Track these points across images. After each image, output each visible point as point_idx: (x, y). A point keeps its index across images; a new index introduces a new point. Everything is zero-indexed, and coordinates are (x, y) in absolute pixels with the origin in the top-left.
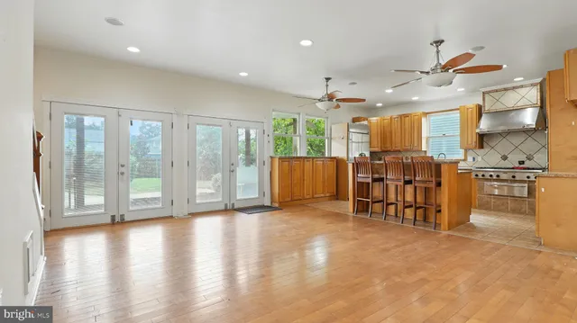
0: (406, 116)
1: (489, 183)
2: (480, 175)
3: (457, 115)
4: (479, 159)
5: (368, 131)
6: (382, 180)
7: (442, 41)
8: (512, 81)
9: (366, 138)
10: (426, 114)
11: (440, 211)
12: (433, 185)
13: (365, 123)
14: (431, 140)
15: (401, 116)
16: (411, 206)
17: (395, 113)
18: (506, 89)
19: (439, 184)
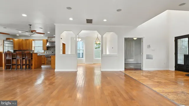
0: (27, 40)
1: (49, 58)
2: (46, 56)
3: (42, 41)
4: (47, 52)
5: (13, 43)
6: (15, 58)
7: (31, 25)
8: (53, 36)
9: (12, 45)
10: (34, 40)
11: (32, 65)
12: (30, 59)
13: (12, 40)
14: (35, 47)
15: (26, 40)
16: (24, 65)
17: (24, 38)
18: (52, 37)
19: (32, 58)
